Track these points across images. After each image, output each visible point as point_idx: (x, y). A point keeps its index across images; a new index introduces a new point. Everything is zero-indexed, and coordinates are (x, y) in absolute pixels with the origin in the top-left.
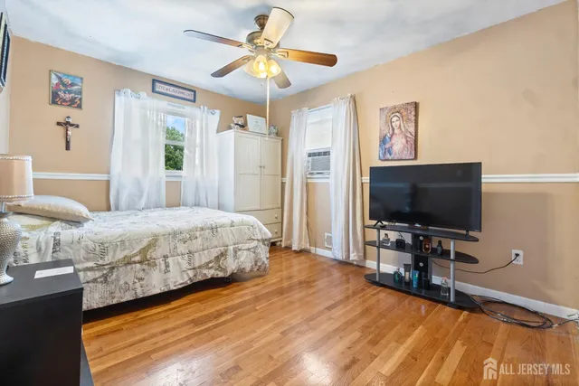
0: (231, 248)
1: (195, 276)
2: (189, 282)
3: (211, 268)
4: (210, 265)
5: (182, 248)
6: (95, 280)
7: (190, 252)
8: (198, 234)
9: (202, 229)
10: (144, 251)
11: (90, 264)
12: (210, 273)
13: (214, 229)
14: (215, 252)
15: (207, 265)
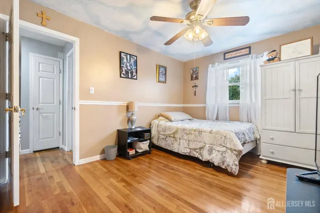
0: (207, 146)
1: (190, 152)
2: (187, 154)
3: (197, 152)
4: (197, 151)
5: (186, 137)
6: (163, 139)
7: (188, 140)
8: (192, 132)
9: (195, 131)
10: (174, 133)
11: (162, 133)
12: (197, 155)
13: (200, 132)
14: (200, 145)
15: (195, 150)
